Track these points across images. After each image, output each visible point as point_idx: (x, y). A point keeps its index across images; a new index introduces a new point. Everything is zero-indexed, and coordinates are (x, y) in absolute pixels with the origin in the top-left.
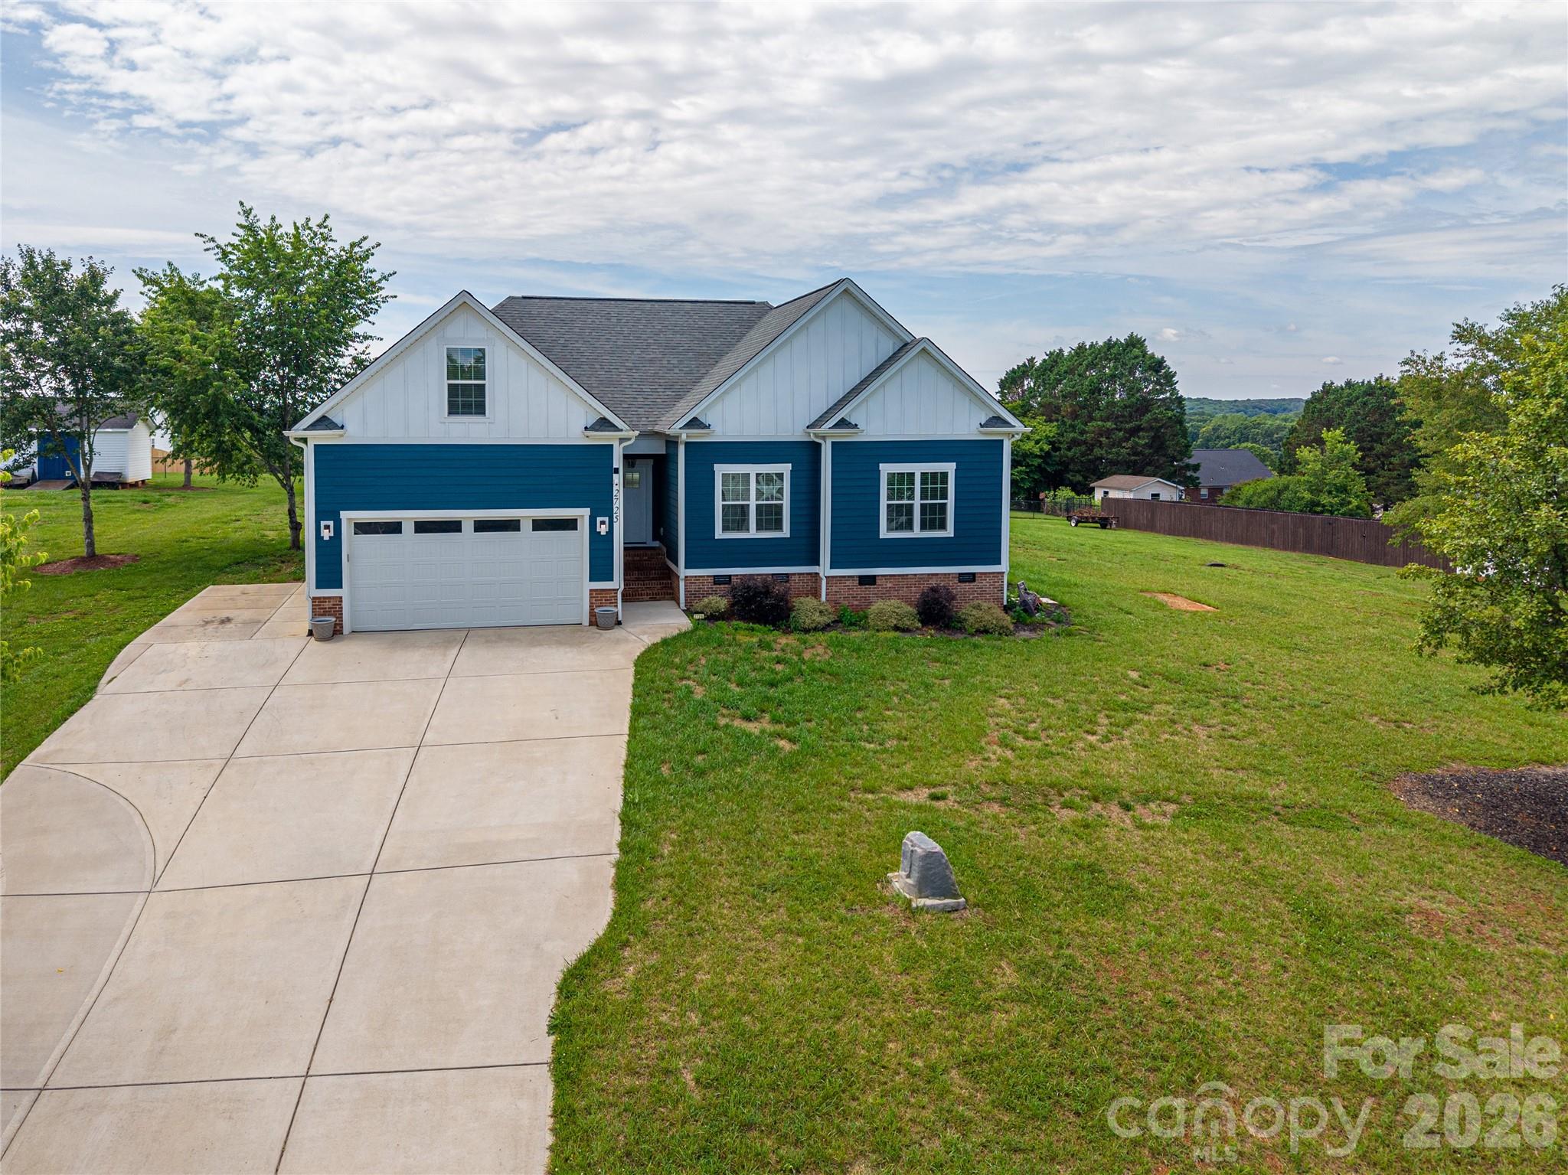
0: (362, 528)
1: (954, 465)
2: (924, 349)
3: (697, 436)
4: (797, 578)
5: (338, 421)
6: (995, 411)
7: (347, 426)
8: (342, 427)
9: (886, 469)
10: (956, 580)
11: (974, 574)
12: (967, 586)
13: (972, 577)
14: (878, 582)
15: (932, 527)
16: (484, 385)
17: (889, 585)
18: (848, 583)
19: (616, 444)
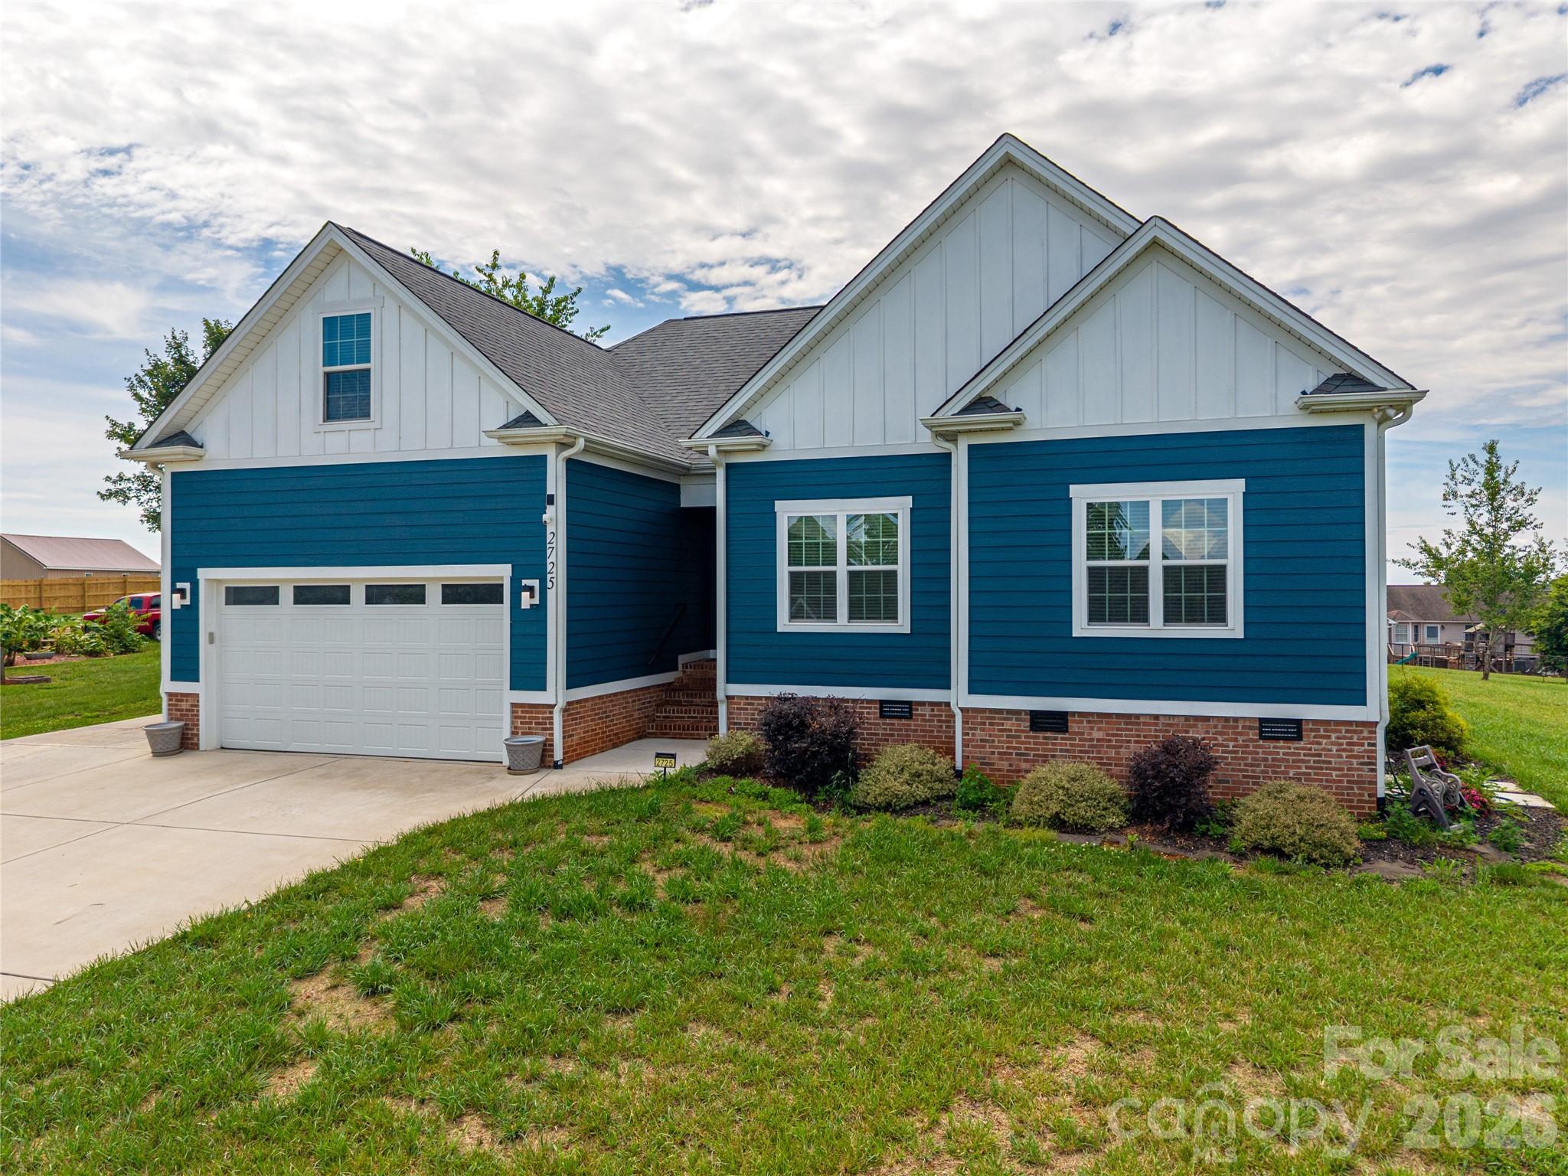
0: (238, 596)
1: (1240, 484)
2: (1155, 243)
3: (744, 450)
4: (926, 711)
5: (196, 437)
6: (1341, 365)
7: (207, 445)
8: (202, 447)
9: (1082, 495)
10: (1253, 735)
11: (1298, 723)
12: (1281, 748)
13: (1295, 729)
14: (1073, 727)
15: (1194, 616)
16: (369, 370)
17: (1096, 735)
18: (1007, 725)
19: (550, 452)
